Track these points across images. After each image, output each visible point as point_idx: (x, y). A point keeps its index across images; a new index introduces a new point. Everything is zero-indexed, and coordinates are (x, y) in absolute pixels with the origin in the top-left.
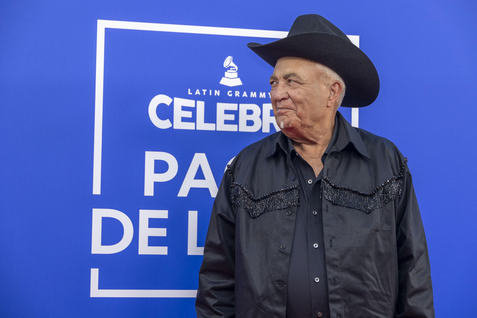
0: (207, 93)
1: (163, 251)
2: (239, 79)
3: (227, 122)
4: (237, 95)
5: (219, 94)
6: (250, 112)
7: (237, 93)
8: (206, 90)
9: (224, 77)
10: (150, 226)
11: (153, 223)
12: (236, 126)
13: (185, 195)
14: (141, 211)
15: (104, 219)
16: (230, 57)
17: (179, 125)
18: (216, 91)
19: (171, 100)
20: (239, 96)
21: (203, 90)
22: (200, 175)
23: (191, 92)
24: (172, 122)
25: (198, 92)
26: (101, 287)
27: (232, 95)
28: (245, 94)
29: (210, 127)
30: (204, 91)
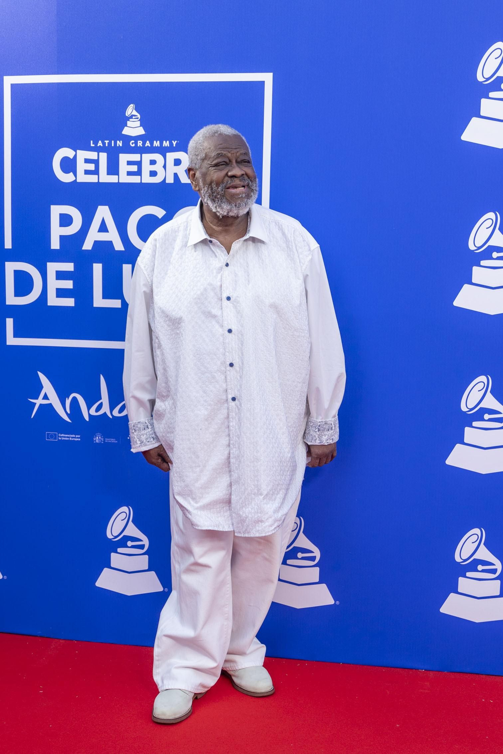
0: (110, 144)
1: (70, 302)
2: (141, 128)
3: (129, 173)
4: (140, 145)
5: (121, 145)
6: (153, 162)
7: (140, 143)
8: (108, 141)
9: (127, 126)
10: (58, 278)
11: (61, 275)
12: (140, 177)
13: (90, 248)
14: (49, 264)
15: (15, 272)
16: (132, 105)
17: (82, 178)
18: (118, 142)
19: (74, 153)
20: (141, 146)
21: (105, 141)
22: (103, 228)
23: (93, 144)
24: (75, 176)
25: (100, 144)
26: (16, 335)
27: (135, 145)
28: (148, 144)
29: (113, 179)
30: (107, 142)
